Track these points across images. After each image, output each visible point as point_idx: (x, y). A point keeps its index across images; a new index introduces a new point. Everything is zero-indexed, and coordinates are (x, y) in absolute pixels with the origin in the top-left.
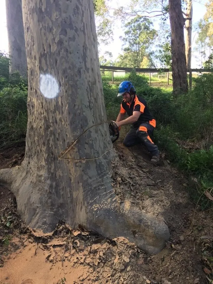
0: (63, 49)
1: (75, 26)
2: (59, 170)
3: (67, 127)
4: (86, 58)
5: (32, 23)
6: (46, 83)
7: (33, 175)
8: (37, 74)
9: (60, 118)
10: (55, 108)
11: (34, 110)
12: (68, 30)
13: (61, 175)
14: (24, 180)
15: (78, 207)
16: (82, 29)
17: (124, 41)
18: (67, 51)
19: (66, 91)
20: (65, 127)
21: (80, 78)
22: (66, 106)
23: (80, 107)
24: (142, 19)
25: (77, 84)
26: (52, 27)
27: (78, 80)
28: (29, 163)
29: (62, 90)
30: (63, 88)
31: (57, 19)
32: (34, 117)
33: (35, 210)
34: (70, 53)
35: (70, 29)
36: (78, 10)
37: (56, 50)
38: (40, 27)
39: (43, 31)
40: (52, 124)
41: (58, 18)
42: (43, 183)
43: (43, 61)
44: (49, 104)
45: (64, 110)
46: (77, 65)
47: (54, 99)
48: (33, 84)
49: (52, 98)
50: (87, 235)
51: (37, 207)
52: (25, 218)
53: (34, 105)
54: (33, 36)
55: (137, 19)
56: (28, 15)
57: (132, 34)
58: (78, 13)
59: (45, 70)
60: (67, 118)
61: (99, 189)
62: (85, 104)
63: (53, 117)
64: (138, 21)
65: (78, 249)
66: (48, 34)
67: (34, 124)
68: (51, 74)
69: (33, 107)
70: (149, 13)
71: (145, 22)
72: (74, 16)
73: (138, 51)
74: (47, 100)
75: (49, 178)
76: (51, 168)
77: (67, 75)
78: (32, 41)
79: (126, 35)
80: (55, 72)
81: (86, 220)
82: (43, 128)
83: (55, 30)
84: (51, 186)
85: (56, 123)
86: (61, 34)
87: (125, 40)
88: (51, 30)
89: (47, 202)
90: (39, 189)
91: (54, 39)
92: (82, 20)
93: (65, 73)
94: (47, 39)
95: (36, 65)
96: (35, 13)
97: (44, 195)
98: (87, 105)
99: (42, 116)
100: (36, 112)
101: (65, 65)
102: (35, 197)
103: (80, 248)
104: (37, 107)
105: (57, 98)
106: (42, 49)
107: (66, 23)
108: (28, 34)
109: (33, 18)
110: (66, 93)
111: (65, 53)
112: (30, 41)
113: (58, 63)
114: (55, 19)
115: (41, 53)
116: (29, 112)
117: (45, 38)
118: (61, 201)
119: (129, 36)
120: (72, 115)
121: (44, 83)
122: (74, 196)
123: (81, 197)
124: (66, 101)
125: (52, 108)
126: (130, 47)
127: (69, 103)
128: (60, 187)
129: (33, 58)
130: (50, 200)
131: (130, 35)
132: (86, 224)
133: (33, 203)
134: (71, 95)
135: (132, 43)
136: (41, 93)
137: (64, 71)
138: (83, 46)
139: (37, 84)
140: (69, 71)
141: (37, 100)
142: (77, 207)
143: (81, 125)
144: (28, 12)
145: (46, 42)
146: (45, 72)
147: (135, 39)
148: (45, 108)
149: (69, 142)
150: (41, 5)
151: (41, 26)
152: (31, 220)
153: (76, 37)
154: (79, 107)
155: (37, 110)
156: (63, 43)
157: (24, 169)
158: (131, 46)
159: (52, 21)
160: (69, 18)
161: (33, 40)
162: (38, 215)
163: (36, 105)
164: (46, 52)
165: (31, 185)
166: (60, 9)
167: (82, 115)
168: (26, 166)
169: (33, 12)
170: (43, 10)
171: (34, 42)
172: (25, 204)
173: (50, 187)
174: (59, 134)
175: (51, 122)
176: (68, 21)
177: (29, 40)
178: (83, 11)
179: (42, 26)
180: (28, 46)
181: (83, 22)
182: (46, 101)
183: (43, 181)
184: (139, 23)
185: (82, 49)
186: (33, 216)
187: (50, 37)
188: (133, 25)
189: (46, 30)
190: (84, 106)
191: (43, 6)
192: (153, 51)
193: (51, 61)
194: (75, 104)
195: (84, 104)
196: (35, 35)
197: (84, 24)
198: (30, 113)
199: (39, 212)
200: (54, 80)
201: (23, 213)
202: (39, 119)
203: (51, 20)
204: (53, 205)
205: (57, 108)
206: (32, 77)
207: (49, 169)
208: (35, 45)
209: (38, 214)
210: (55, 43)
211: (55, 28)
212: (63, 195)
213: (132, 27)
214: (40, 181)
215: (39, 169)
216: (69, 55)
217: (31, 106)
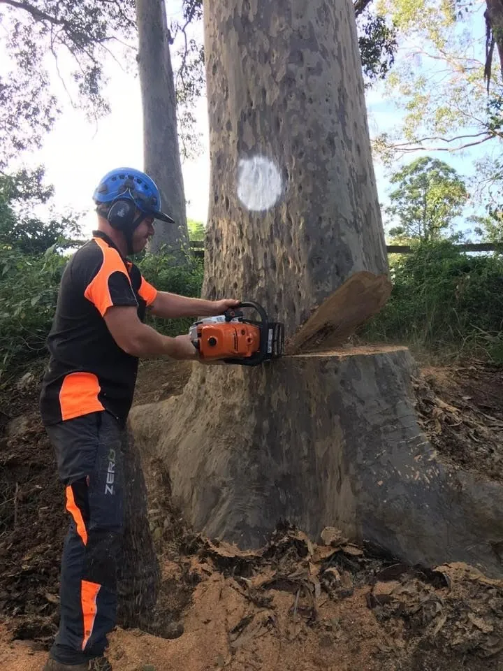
0: (294, 95)
1: (321, 44)
2: (279, 388)
3: (301, 274)
4: (346, 116)
5: (225, 52)
6: (252, 176)
7: (212, 407)
8: (233, 160)
9: (283, 254)
10: (272, 233)
11: (220, 248)
12: (307, 53)
13: (284, 399)
14: (190, 421)
15: (330, 484)
16: (336, 53)
17: (389, 214)
18: (302, 96)
19: (300, 188)
20: (295, 276)
21: (333, 156)
22: (299, 222)
23: (333, 223)
24: (430, 165)
25: (326, 170)
26: (269, 51)
27: (327, 160)
28: (203, 381)
29: (291, 184)
30: (293, 179)
31: (280, 33)
32: (219, 264)
33: (217, 492)
34: (311, 101)
35: (312, 51)
36: (327, 15)
37: (279, 97)
38: (241, 56)
39: (249, 62)
40: (262, 274)
41: (283, 31)
42: (237, 423)
43: (248, 128)
44: (258, 226)
45: (294, 234)
46: (324, 126)
47: (270, 210)
48: (221, 187)
49: (265, 211)
50: (360, 556)
51: (224, 484)
52: (191, 516)
53: (222, 235)
54: (226, 80)
55: (417, 165)
56: (217, 39)
57: (406, 198)
58: (327, 20)
59: (250, 148)
60: (302, 250)
61: (386, 432)
62: (344, 216)
63: (265, 254)
64: (421, 169)
65: (337, 593)
66: (259, 67)
67: (220, 280)
68: (264, 154)
69: (217, 241)
70: (448, 141)
71: (437, 169)
72: (320, 23)
73: (423, 234)
74: (253, 216)
75: (254, 410)
76: (257, 385)
77: (302, 149)
78: (224, 91)
79: (392, 200)
80: (273, 148)
81: (355, 515)
82: (241, 286)
83: (275, 55)
84: (258, 431)
85: (274, 267)
86: (290, 63)
87: (391, 212)
88: (267, 57)
89: (247, 472)
90: (228, 439)
91: (274, 75)
92: (335, 37)
93: (297, 146)
94: (257, 78)
95: (231, 141)
96: (233, 28)
97: (240, 454)
98: (350, 221)
99: (240, 256)
100: (224, 252)
101: (299, 129)
102: (218, 461)
103: (340, 589)
104: (227, 240)
105: (277, 206)
106: (245, 102)
107: (301, 37)
108: (214, 78)
109: (227, 41)
110: (300, 192)
111: (298, 102)
112: (219, 91)
113: (281, 127)
114: (278, 32)
115: (242, 112)
116: (209, 256)
117: (253, 77)
118: (283, 467)
119: (400, 203)
120: (313, 242)
121: (247, 178)
122: (320, 452)
123: (337, 452)
124: (300, 210)
125: (265, 233)
126: (402, 226)
127: (306, 216)
128: (280, 432)
129: (225, 127)
130: (256, 466)
131: (403, 200)
132: (356, 524)
133: (214, 474)
134: (311, 194)
135: (409, 216)
136: (239, 202)
137: (297, 143)
138: (339, 90)
139: (231, 184)
140: (307, 141)
141: (229, 223)
142: (325, 481)
143: (337, 266)
144: (218, 32)
145: (256, 85)
146: (250, 153)
147: (414, 209)
148: (246, 237)
149: (304, 312)
150: (246, 9)
151: (245, 53)
152: (208, 518)
153: (324, 66)
154: (330, 223)
155: (227, 247)
156: (294, 80)
157: (190, 398)
158: (405, 224)
159: (270, 38)
160: (308, 27)
161: (225, 88)
162: (226, 505)
163: (225, 233)
164: (253, 108)
165: (208, 432)
166: (288, 10)
167: (338, 243)
168: (196, 389)
169: (229, 28)
170: (251, 18)
171: (227, 91)
172: (191, 479)
173: (255, 432)
174: (280, 295)
175: (260, 267)
176: (306, 35)
177: (216, 91)
178: (337, 19)
179: (248, 52)
180: (215, 104)
181: (337, 41)
182: (251, 220)
183: (238, 419)
184: (424, 173)
185: (336, 94)
186: (213, 507)
187: (265, 72)
188: (408, 177)
189: (255, 60)
190: (343, 220)
191: (251, 11)
192: (460, 232)
193: (266, 123)
194: (322, 215)
195: (341, 216)
196: (230, 76)
197: (339, 43)
198: (212, 258)
199: (227, 495)
200: (272, 166)
201: (187, 501)
202: (231, 266)
203: (268, 36)
204: (262, 478)
205: (278, 230)
206: (220, 171)
207: (252, 388)
208: (229, 96)
209: (224, 501)
210: (277, 83)
211: (277, 51)
212: (287, 452)
213: (405, 183)
214: (230, 420)
215: (227, 390)
216: (308, 105)
217: (213, 240)
